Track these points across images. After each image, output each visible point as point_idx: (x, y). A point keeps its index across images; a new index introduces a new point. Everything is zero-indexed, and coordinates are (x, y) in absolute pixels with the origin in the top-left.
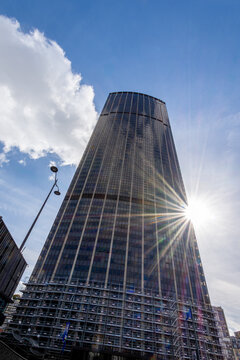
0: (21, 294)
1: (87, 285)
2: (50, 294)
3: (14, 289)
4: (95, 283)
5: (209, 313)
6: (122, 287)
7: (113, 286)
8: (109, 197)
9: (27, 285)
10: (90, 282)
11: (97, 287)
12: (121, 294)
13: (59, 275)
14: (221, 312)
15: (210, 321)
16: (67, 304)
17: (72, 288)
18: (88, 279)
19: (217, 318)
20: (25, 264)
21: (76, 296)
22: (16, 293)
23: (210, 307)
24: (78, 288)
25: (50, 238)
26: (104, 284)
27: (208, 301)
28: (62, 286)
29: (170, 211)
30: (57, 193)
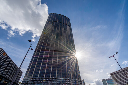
0: (22, 82)
1: (44, 77)
2: (32, 81)
3: (19, 80)
4: (47, 77)
5: (80, 81)
6: (56, 77)
7: (53, 77)
8: (51, 50)
9: (24, 79)
10: (45, 77)
11: (48, 78)
12: (55, 79)
13: (35, 75)
14: (83, 81)
15: (80, 83)
16: (38, 83)
17: (40, 79)
18: (45, 76)
19: (82, 82)
20: (22, 73)
21: (41, 81)
22: (20, 82)
23: (81, 80)
24: (41, 78)
25: (30, 64)
26: (50, 77)
27: (80, 78)
28: (36, 78)
29: (70, 56)
30: (32, 49)
